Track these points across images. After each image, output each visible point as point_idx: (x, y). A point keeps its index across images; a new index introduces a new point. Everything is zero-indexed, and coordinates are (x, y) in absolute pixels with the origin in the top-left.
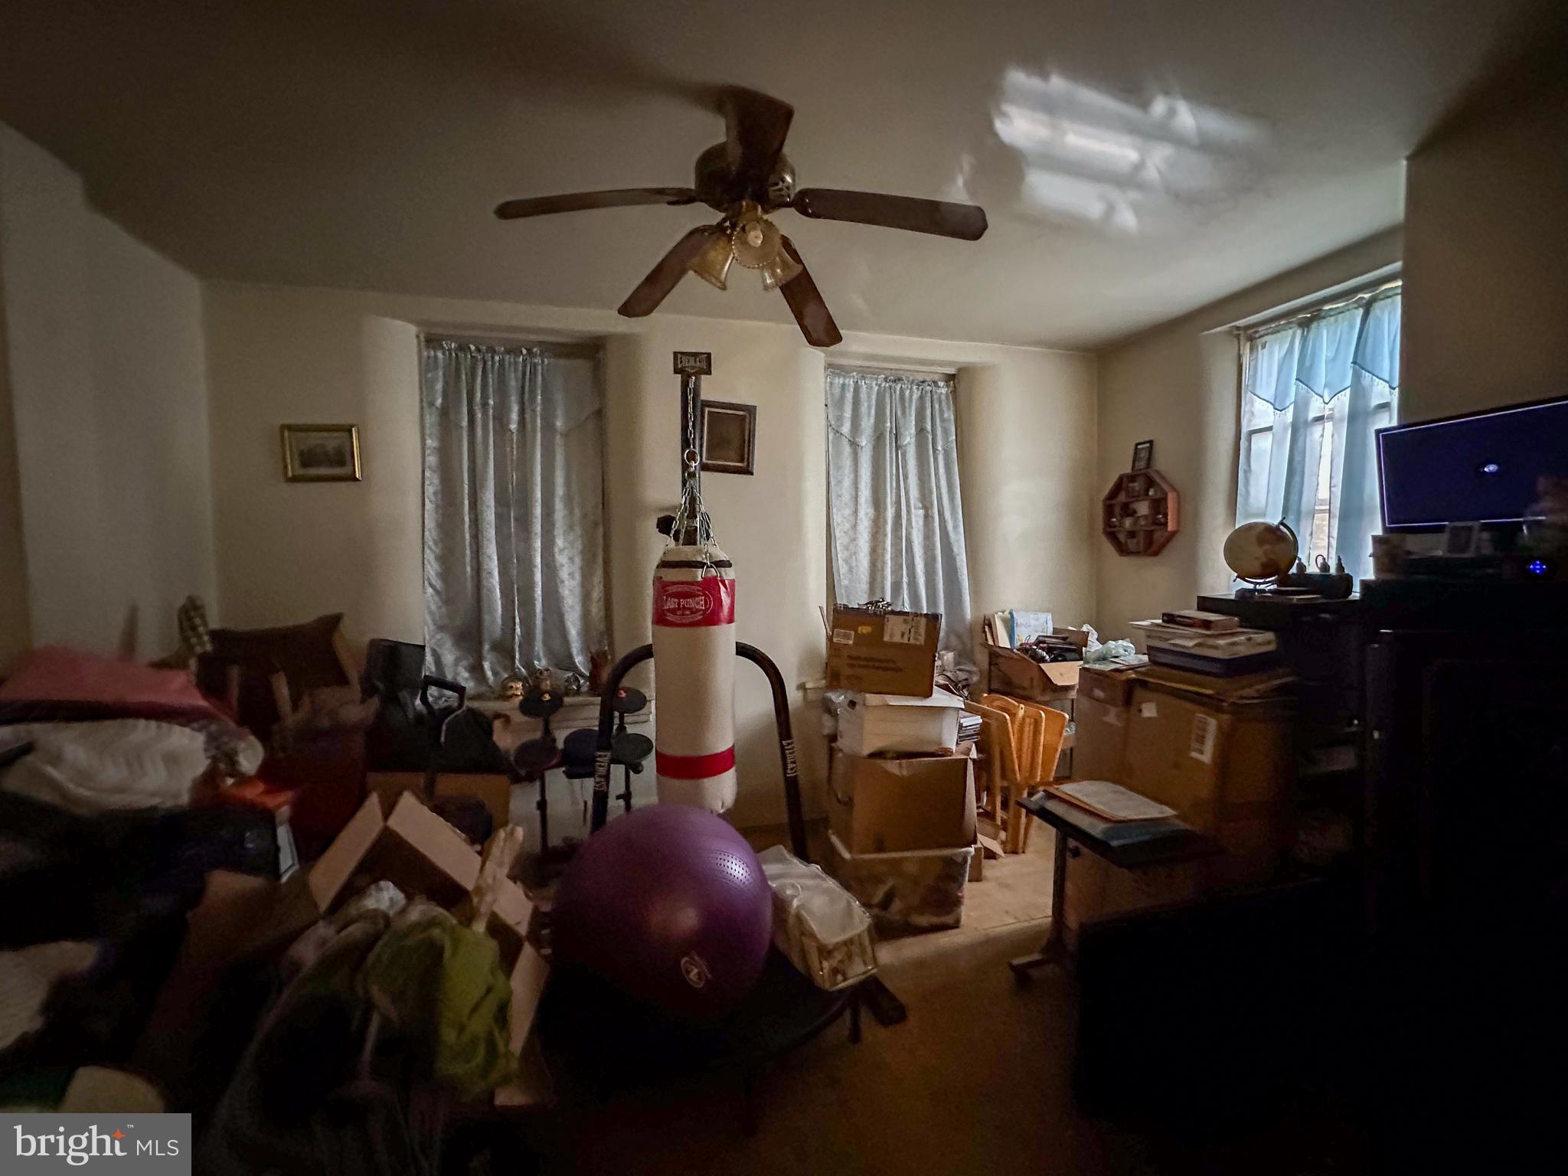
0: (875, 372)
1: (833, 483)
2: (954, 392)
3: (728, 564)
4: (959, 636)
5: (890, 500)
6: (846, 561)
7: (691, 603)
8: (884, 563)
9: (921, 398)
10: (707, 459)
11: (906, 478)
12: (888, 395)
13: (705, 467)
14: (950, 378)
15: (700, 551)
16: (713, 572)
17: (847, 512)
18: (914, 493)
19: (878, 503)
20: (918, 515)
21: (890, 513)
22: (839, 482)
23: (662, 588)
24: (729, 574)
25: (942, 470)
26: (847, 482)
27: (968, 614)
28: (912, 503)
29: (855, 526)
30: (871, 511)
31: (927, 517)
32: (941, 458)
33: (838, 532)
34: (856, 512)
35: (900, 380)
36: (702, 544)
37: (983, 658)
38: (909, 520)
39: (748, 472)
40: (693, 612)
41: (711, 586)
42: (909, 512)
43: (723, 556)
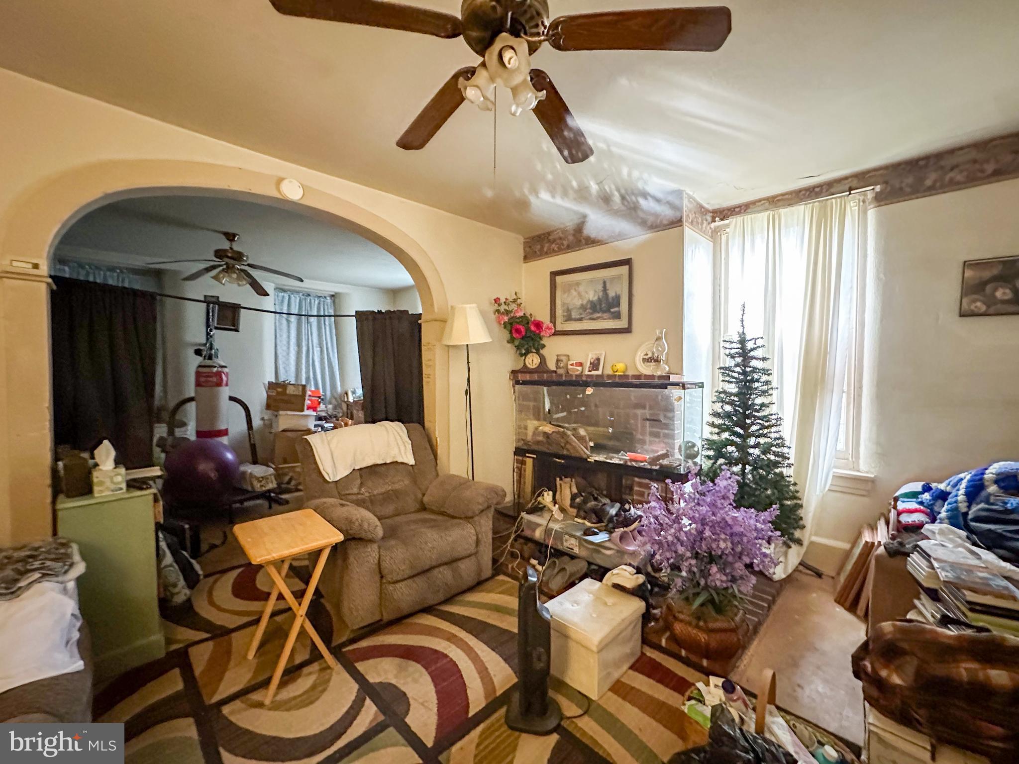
0: (298, 292)
1: (278, 336)
2: (334, 302)
3: (225, 367)
4: (336, 399)
5: (304, 343)
6: (284, 368)
7: (211, 379)
8: (301, 369)
9: (319, 303)
10: (218, 324)
11: (311, 335)
12: (304, 302)
13: (216, 328)
14: (333, 296)
15: (214, 362)
16: (220, 369)
17: (285, 348)
18: (316, 341)
19: (299, 345)
20: (317, 350)
21: (304, 349)
22: (281, 336)
23: (198, 374)
24: (225, 370)
25: (328, 333)
26: (285, 336)
27: (339, 389)
28: (315, 345)
29: (288, 354)
30: (296, 348)
31: (322, 351)
32: (328, 328)
33: (280, 356)
34: (289, 348)
35: (309, 295)
36: (215, 359)
37: (344, 407)
38: (313, 352)
39: (237, 330)
40: (212, 382)
41: (219, 374)
42: (313, 349)
43: (224, 364)
